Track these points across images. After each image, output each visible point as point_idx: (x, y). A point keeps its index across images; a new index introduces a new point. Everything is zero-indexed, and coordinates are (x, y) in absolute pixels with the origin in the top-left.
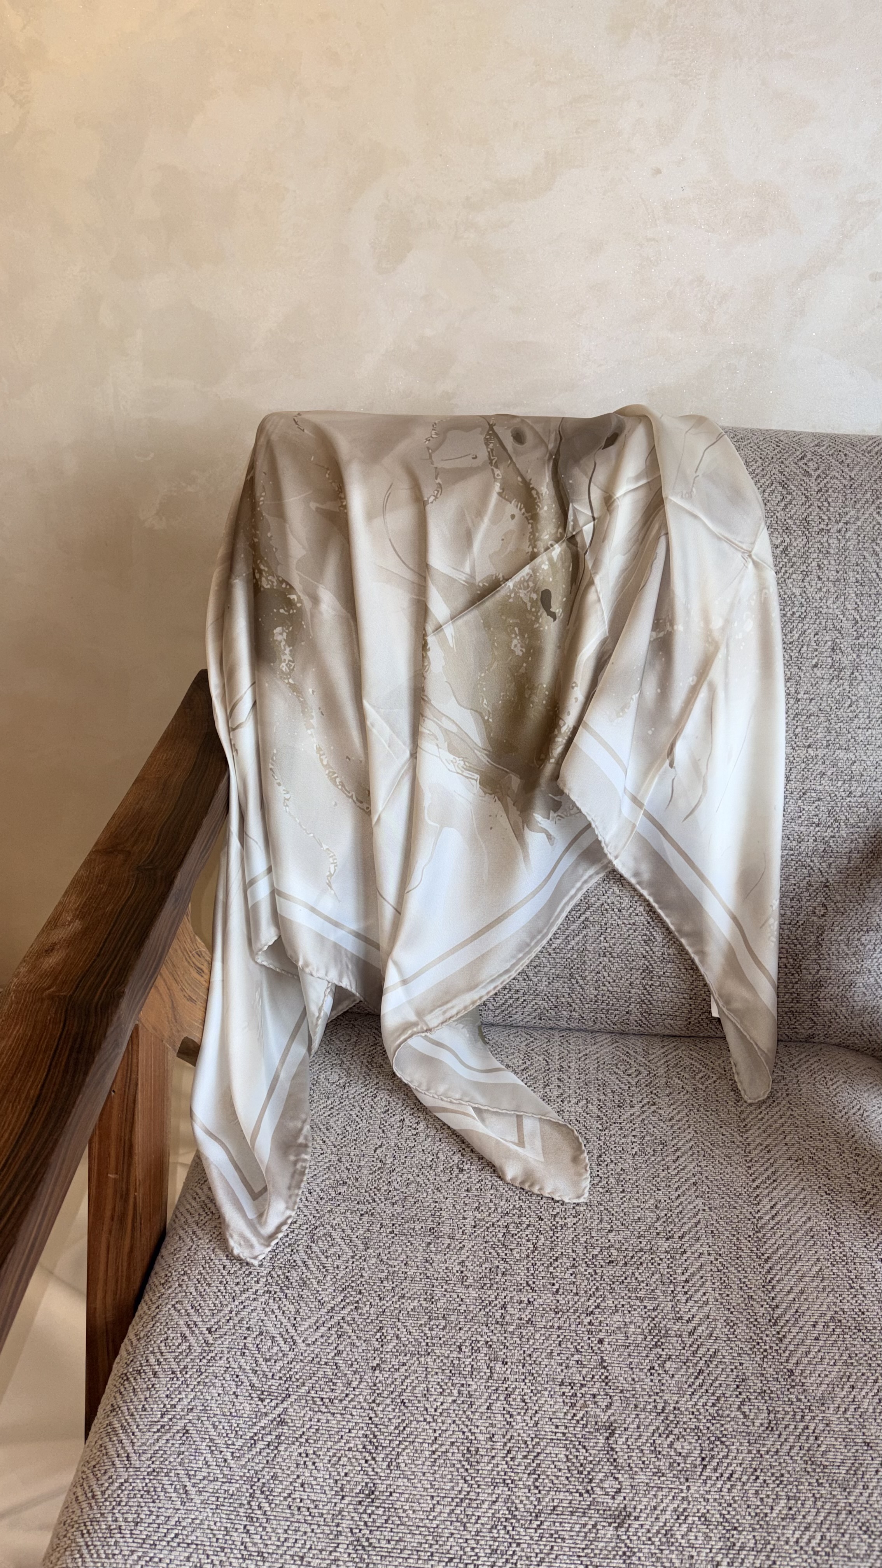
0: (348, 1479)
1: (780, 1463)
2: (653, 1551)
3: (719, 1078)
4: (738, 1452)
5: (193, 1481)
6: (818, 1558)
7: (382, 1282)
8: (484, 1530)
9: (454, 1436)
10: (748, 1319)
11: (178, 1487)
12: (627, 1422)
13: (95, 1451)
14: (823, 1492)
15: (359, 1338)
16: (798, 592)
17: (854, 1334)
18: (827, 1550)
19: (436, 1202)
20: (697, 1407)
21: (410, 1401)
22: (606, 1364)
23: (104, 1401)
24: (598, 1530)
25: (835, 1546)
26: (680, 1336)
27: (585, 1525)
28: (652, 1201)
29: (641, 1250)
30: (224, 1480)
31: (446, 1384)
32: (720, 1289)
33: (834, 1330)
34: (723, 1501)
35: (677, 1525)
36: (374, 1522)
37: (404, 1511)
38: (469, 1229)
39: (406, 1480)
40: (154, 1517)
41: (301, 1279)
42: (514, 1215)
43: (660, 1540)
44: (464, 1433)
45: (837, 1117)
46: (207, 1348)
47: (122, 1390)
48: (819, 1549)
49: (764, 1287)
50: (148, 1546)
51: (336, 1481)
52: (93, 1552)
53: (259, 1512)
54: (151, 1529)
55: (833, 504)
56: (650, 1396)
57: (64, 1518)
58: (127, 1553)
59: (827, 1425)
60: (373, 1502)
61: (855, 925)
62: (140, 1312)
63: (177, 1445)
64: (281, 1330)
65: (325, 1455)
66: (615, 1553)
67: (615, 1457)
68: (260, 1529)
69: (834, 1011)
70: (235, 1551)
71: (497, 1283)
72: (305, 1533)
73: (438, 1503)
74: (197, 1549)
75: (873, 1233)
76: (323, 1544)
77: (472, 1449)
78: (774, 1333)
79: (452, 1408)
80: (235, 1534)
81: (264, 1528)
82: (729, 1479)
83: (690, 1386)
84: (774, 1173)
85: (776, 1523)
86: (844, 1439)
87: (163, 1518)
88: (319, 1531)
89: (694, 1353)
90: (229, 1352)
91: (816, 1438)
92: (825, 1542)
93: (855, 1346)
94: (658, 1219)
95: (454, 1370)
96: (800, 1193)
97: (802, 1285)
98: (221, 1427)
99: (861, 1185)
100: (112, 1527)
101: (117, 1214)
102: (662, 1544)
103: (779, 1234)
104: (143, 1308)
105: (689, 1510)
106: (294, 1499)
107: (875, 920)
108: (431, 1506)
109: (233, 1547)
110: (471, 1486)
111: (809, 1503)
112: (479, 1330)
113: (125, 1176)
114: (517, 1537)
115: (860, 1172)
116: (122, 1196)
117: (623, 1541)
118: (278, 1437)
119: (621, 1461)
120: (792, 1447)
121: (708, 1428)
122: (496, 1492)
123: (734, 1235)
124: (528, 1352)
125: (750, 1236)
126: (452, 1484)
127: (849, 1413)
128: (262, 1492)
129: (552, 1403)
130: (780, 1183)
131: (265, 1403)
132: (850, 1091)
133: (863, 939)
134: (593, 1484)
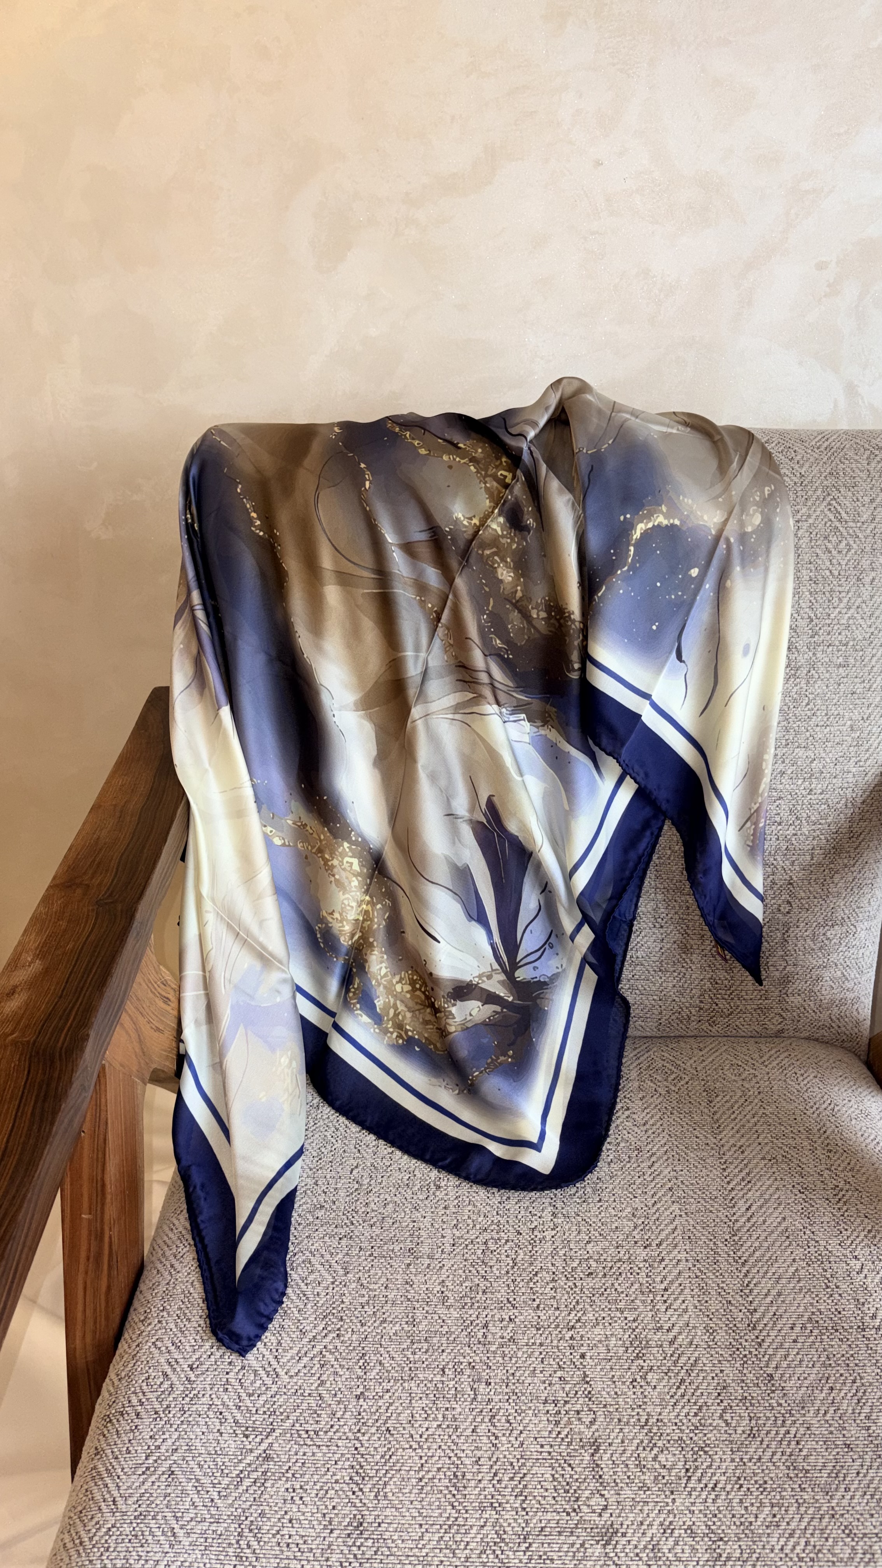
0: (336, 1511)
1: (763, 1470)
3: (692, 1079)
4: (721, 1461)
5: (180, 1523)
7: (363, 1307)
8: (473, 1556)
9: (441, 1462)
10: (727, 1325)
11: (166, 1530)
12: (612, 1437)
13: (81, 1496)
14: (806, 1497)
15: (342, 1366)
17: (831, 1334)
18: (812, 1555)
19: (414, 1222)
20: (680, 1418)
21: (395, 1429)
22: (588, 1379)
23: (88, 1443)
24: (586, 1549)
26: (661, 1346)
27: (573, 1545)
28: (629, 1209)
29: (620, 1260)
30: (212, 1520)
31: (431, 1408)
32: (699, 1296)
33: (811, 1332)
34: (708, 1512)
35: (664, 1539)
36: (363, 1554)
37: (393, 1541)
38: (448, 1248)
39: (394, 1510)
40: (143, 1562)
42: (492, 1231)
43: (647, 1556)
45: (808, 1113)
46: (189, 1386)
47: (106, 1432)
48: (804, 1555)
49: (741, 1291)
51: (324, 1514)
53: (248, 1551)
56: (633, 1409)
59: (808, 1428)
60: (361, 1534)
61: (820, 920)
62: (120, 1349)
63: (163, 1487)
64: (264, 1363)
65: (312, 1489)
67: (601, 1473)
69: (802, 1006)
71: (478, 1302)
73: (427, 1531)
75: (846, 1230)
77: (459, 1474)
78: (753, 1337)
79: (437, 1433)
82: (713, 1489)
83: (672, 1396)
84: (748, 1174)
85: (761, 1531)
87: (152, 1562)
89: (675, 1363)
90: (211, 1389)
91: (798, 1443)
92: (810, 1548)
93: (832, 1346)
94: (635, 1227)
95: (438, 1394)
96: (775, 1193)
97: (779, 1287)
98: (206, 1466)
99: (834, 1182)
101: (92, 1254)
103: (755, 1237)
104: (123, 1346)
105: (675, 1524)
106: (283, 1535)
107: (840, 914)
108: (420, 1534)
110: (459, 1512)
111: (792, 1510)
112: (462, 1351)
113: (99, 1216)
114: (506, 1561)
115: (833, 1168)
116: (96, 1238)
117: (611, 1559)
118: (264, 1473)
119: (606, 1477)
120: (774, 1454)
121: (691, 1438)
122: (484, 1516)
123: (711, 1240)
124: (511, 1371)
125: (726, 1240)
126: (440, 1511)
127: (828, 1415)
128: (251, 1531)
129: (536, 1422)
130: (755, 1184)
131: (250, 1439)
132: (821, 1085)
133: (828, 933)
134: (580, 1503)
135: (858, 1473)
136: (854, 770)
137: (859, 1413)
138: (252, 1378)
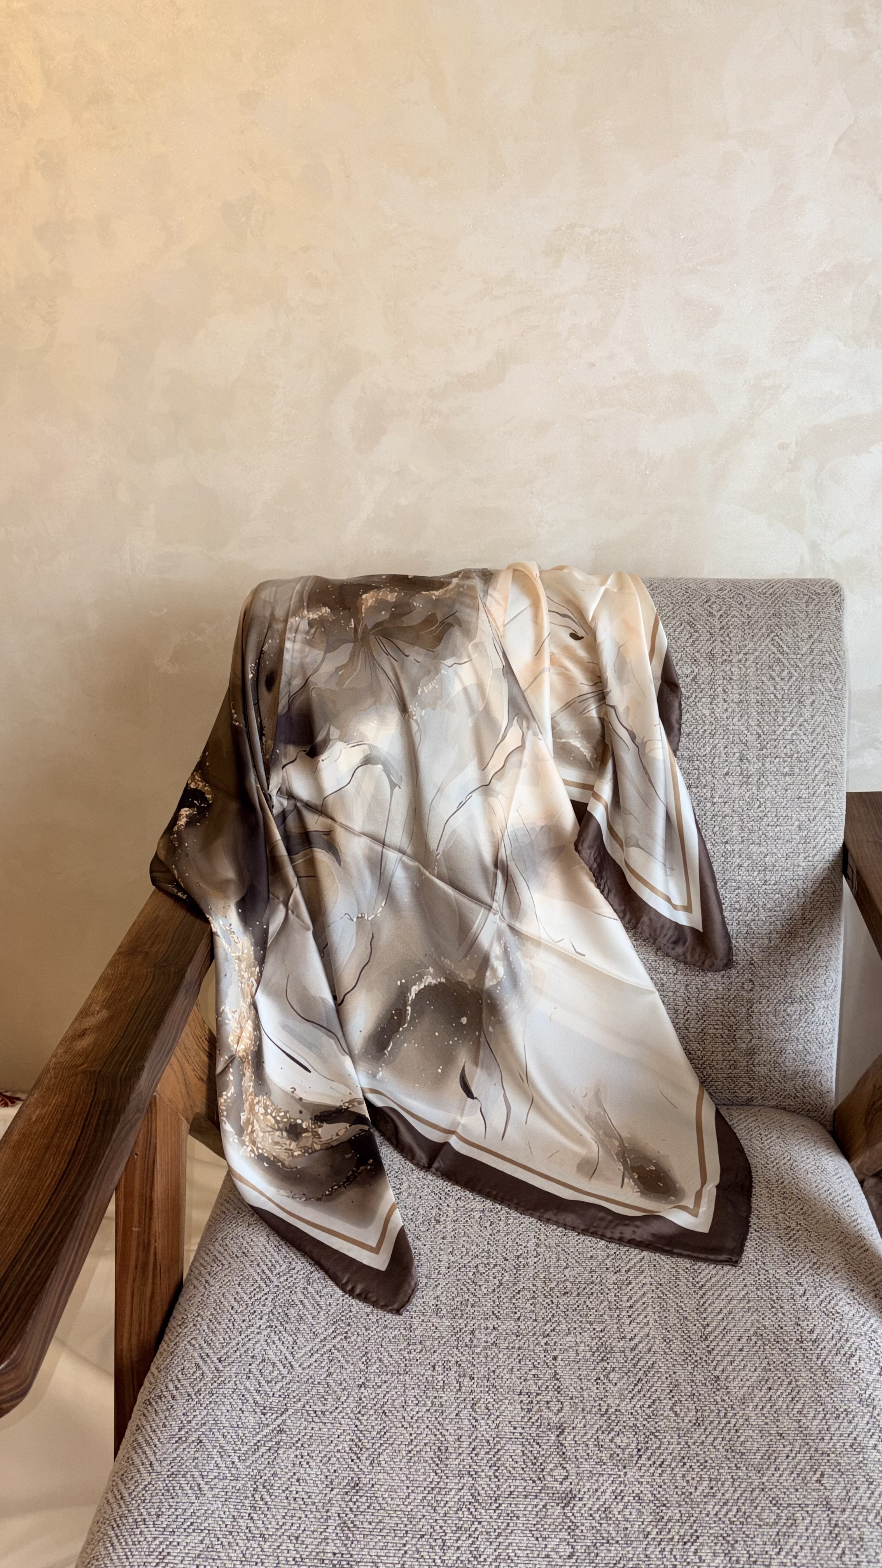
0: (337, 1474)
1: (705, 1452)
2: (593, 1525)
4: (669, 1444)
5: (205, 1480)
6: (734, 1526)
7: (368, 1316)
8: (451, 1512)
9: (428, 1438)
10: (682, 1336)
11: (193, 1485)
12: (575, 1423)
13: (124, 1463)
14: (741, 1474)
15: (347, 1362)
16: (707, 712)
17: (773, 1345)
18: (742, 1520)
20: (636, 1409)
21: (390, 1411)
22: (558, 1377)
23: (130, 1425)
24: (547, 1509)
25: (749, 1516)
26: (624, 1352)
27: (536, 1506)
29: (592, 1283)
30: (232, 1478)
31: (421, 1397)
32: (659, 1313)
33: (756, 1343)
34: (655, 1483)
35: (615, 1503)
36: (358, 1507)
37: (384, 1499)
38: (443, 1270)
39: (386, 1474)
40: (173, 1510)
41: (298, 1315)
42: (483, 1257)
43: (600, 1516)
44: (435, 1435)
45: (769, 1167)
46: (217, 1374)
47: (146, 1412)
49: (697, 1309)
50: (168, 1533)
51: (327, 1477)
52: (122, 1540)
53: (261, 1503)
54: (171, 1520)
55: (734, 639)
56: (595, 1401)
57: (98, 1518)
58: (150, 1539)
59: (746, 1420)
60: (357, 1492)
61: (780, 997)
62: (161, 1349)
64: (281, 1357)
65: (318, 1456)
66: (561, 1527)
67: (564, 1450)
68: (263, 1516)
69: (768, 1076)
70: (241, 1534)
71: (467, 1313)
72: (300, 1518)
73: (413, 1492)
74: (209, 1534)
75: (794, 1262)
76: (315, 1526)
77: (443, 1448)
78: (704, 1346)
79: (426, 1416)
80: (241, 1521)
81: (266, 1515)
82: (660, 1466)
83: (630, 1392)
85: (699, 1500)
86: (760, 1431)
87: (180, 1510)
88: (312, 1516)
90: (236, 1377)
91: (737, 1431)
92: (740, 1514)
93: (773, 1355)
94: (608, 1257)
95: (429, 1385)
97: (730, 1306)
98: (229, 1437)
99: (787, 1223)
100: (138, 1520)
101: (140, 1263)
102: (601, 1519)
104: (163, 1346)
105: (625, 1492)
106: (291, 1491)
107: (798, 993)
108: (407, 1494)
109: (240, 1531)
110: (441, 1477)
111: (727, 1484)
112: (451, 1352)
113: (147, 1230)
114: (479, 1517)
115: (787, 1212)
116: (144, 1246)
117: (568, 1517)
118: (278, 1443)
119: (569, 1454)
120: (715, 1439)
121: (644, 1425)
122: (462, 1481)
123: (674, 1268)
124: (493, 1369)
125: (687, 1268)
126: (425, 1476)
127: (765, 1410)
128: (264, 1487)
129: (512, 1409)
131: (267, 1416)
132: (782, 1144)
133: (789, 1010)
134: (544, 1473)
135: (787, 1457)
136: (803, 864)
137: (792, 1409)
138: (271, 1369)
